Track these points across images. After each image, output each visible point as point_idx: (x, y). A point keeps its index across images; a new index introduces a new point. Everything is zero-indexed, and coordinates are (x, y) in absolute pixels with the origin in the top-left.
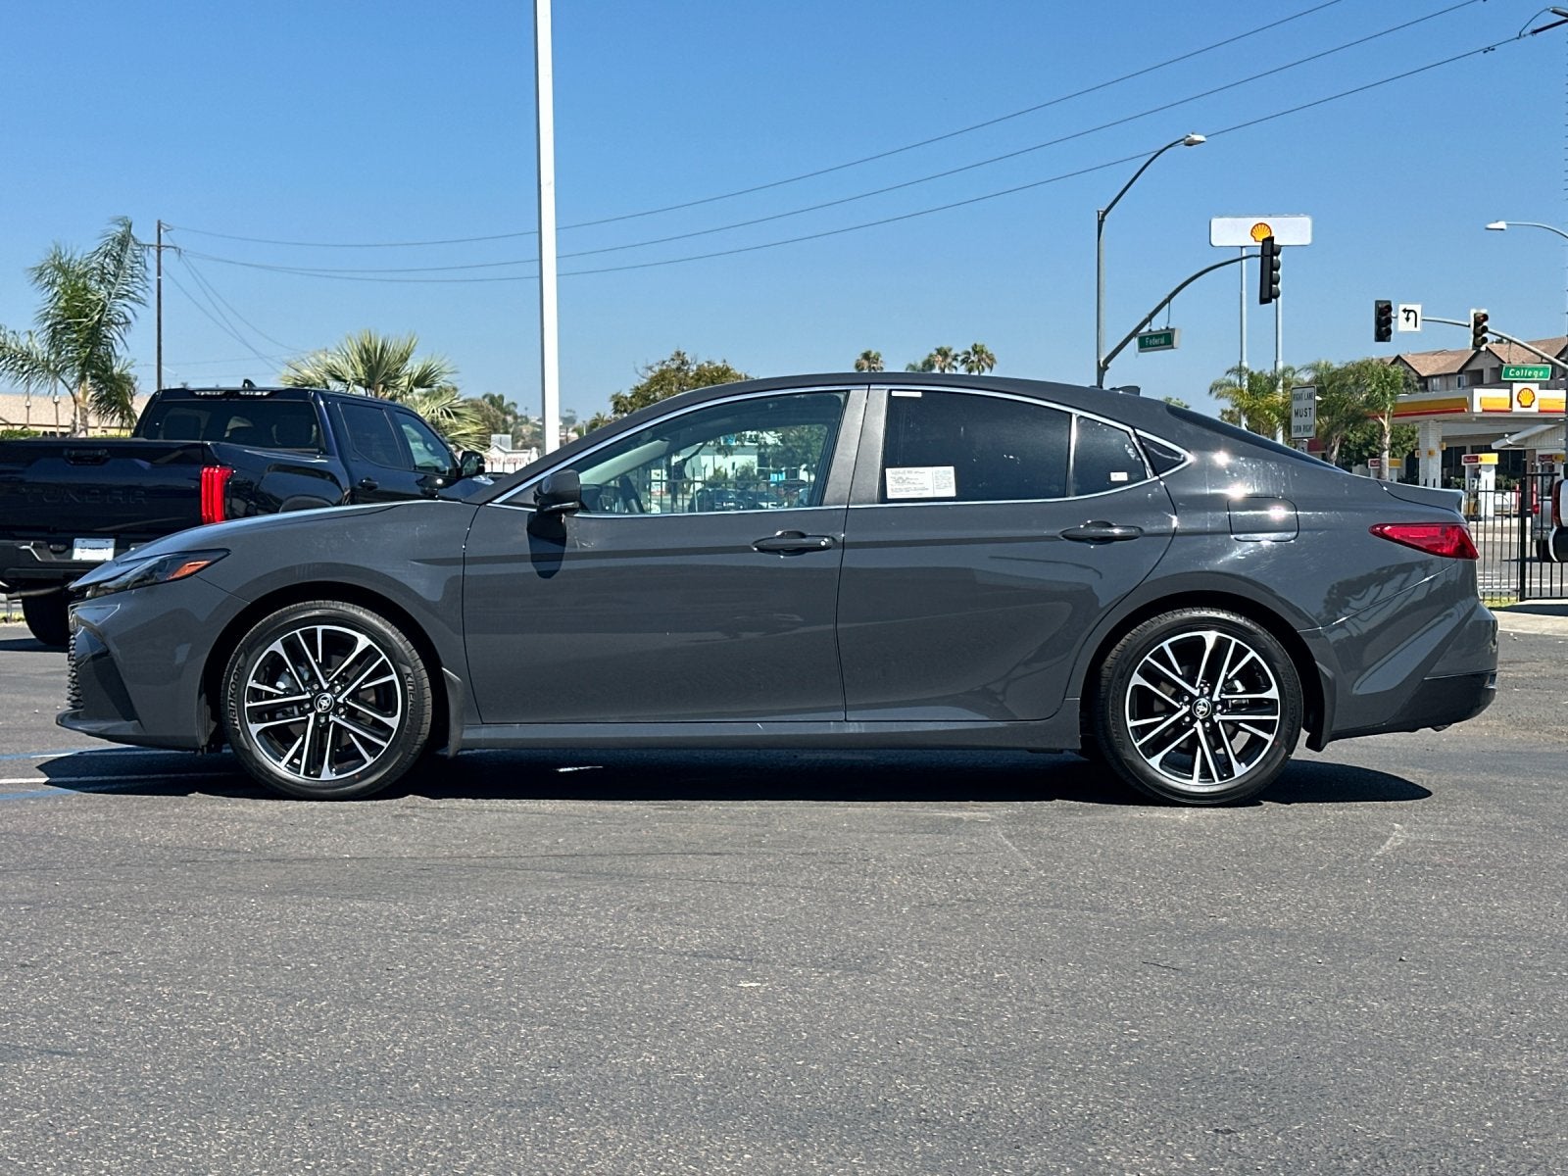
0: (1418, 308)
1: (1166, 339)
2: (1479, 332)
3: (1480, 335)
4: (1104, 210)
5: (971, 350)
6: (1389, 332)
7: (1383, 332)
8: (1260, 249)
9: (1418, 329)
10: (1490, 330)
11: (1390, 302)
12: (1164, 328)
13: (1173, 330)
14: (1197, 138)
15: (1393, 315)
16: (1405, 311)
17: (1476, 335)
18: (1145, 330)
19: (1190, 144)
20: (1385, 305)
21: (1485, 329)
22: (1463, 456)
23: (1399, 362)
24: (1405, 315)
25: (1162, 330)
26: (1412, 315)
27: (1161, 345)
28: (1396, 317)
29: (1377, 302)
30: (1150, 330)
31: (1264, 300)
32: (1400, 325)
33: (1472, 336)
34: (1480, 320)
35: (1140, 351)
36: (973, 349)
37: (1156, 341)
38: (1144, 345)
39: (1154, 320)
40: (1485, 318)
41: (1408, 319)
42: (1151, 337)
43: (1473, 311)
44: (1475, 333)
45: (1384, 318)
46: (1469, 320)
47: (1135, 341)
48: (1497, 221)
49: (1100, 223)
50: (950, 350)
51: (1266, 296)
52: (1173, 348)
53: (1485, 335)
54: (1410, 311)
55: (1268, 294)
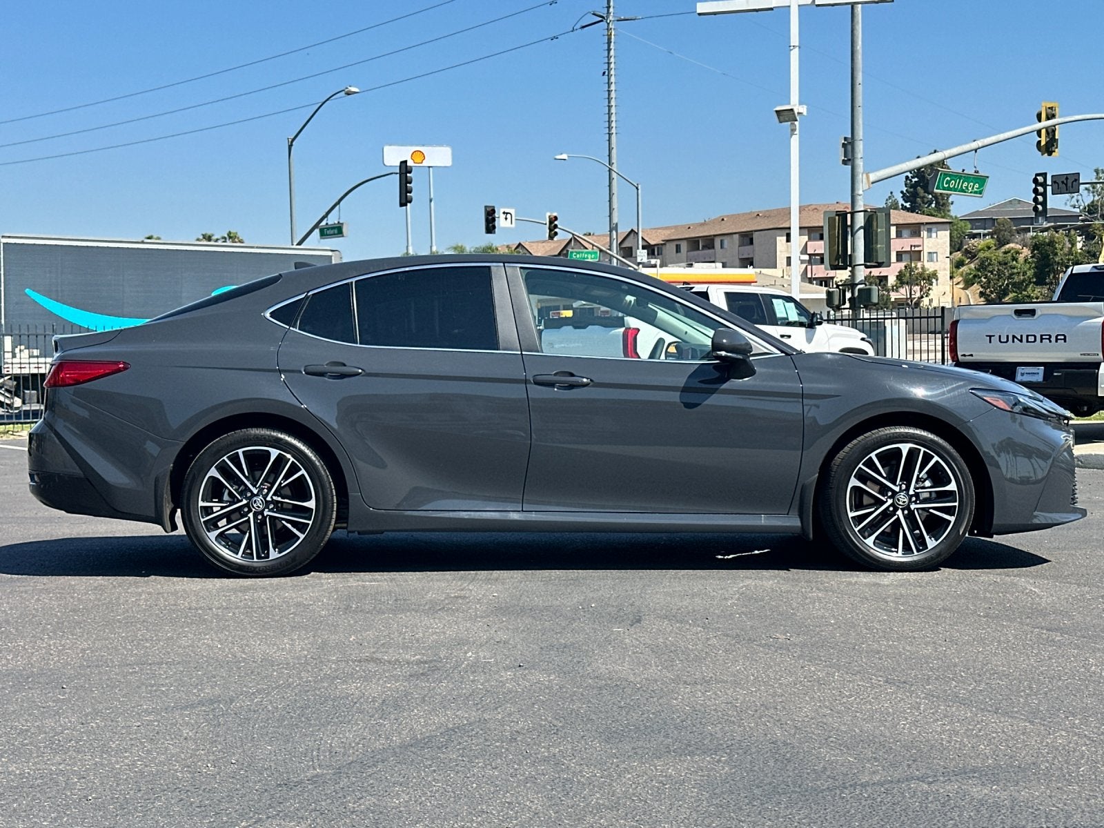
0: (512, 211)
1: (338, 230)
2: (552, 228)
3: (553, 230)
4: (292, 137)
5: (226, 236)
6: (494, 227)
7: (490, 227)
8: (398, 168)
9: (513, 225)
10: (559, 226)
11: (494, 207)
12: (336, 222)
13: (342, 224)
14: (353, 89)
15: (496, 215)
16: (504, 213)
17: (551, 230)
18: (323, 223)
19: (348, 94)
20: (490, 209)
21: (556, 226)
22: (551, 312)
23: (520, 247)
24: (504, 216)
25: (335, 224)
26: (509, 216)
27: (334, 234)
28: (499, 217)
29: (486, 207)
30: (327, 224)
31: (402, 204)
32: (501, 222)
33: (548, 231)
34: (553, 220)
35: (321, 238)
36: (228, 235)
37: (332, 232)
38: (323, 234)
39: (329, 216)
40: (556, 218)
41: (506, 219)
42: (328, 229)
43: (548, 214)
44: (549, 229)
45: (490, 217)
46: (546, 220)
47: (317, 231)
48: (561, 154)
49: (290, 147)
50: (213, 235)
51: (404, 201)
52: (343, 236)
53: (556, 230)
54: (507, 213)
55: (405, 201)
